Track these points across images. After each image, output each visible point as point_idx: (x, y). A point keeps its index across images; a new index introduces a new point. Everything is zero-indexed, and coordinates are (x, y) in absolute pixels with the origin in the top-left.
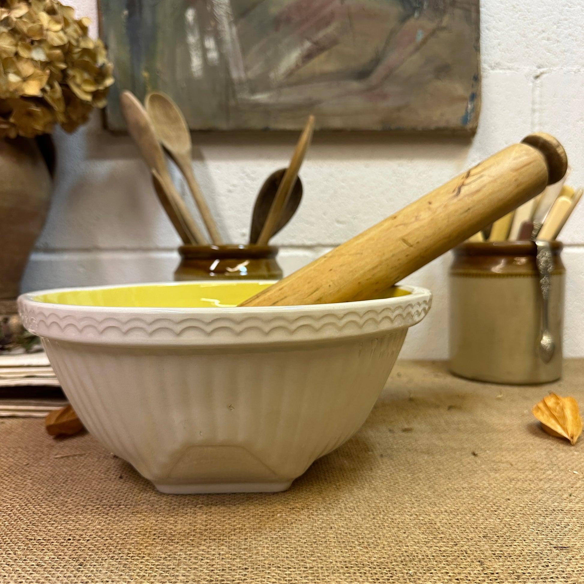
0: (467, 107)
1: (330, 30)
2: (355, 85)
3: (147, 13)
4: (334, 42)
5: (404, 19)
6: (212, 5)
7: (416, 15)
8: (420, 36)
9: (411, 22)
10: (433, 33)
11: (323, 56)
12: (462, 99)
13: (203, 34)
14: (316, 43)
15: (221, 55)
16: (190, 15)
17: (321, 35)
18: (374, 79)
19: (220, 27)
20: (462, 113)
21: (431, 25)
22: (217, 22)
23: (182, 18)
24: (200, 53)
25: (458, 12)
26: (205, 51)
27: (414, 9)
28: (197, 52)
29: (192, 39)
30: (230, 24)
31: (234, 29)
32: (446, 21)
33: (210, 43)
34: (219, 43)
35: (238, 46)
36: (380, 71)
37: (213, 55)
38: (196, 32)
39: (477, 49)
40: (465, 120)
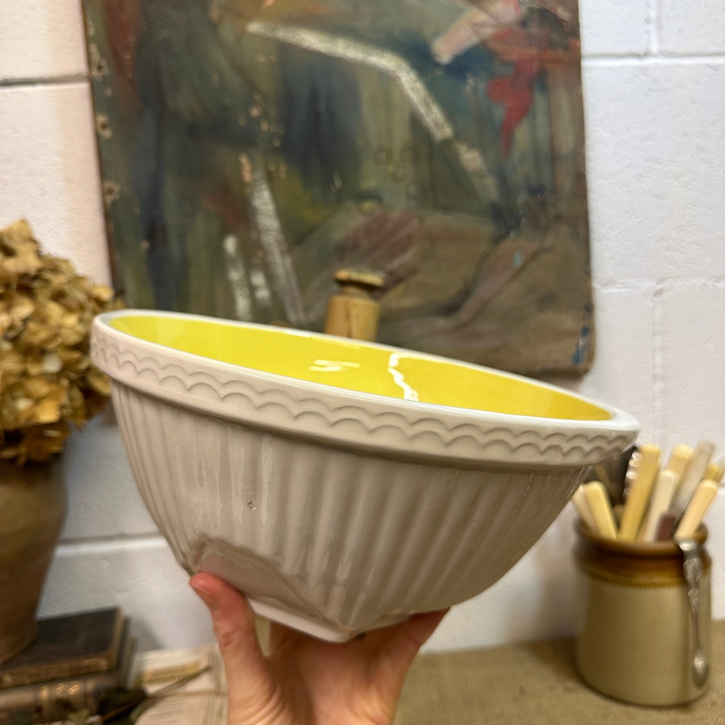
0: (578, 343)
1: (408, 257)
2: (441, 323)
3: (174, 244)
4: (414, 271)
5: (498, 240)
6: (259, 232)
7: (512, 234)
8: (518, 260)
9: (507, 245)
10: (534, 256)
11: (399, 290)
12: (572, 334)
13: (249, 268)
14: (391, 274)
15: (274, 294)
16: (230, 244)
17: (396, 264)
18: (464, 315)
19: (270, 259)
20: (573, 350)
21: (531, 247)
22: (266, 253)
23: (219, 249)
24: (246, 291)
25: (564, 229)
26: (252, 289)
27: (509, 228)
28: (242, 292)
29: (235, 275)
30: (283, 254)
31: (288, 261)
32: (549, 240)
33: (258, 279)
34: (270, 279)
35: (294, 282)
36: (471, 305)
37: (263, 294)
38: (240, 264)
39: (587, 272)
40: (577, 359)
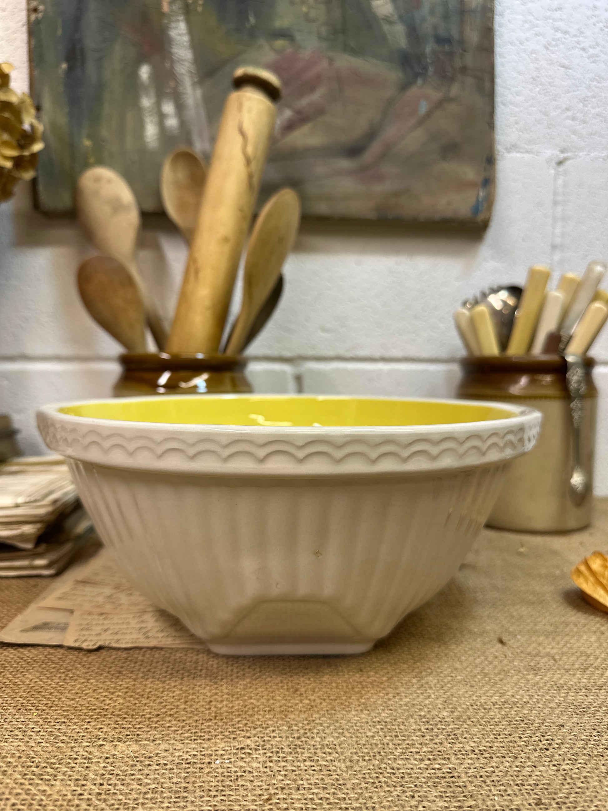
0: (478, 194)
1: (316, 97)
2: (345, 164)
3: (91, 69)
4: (320, 111)
5: (405, 86)
6: (172, 61)
7: (419, 82)
8: (423, 108)
9: (414, 91)
10: (439, 105)
11: (306, 129)
12: (472, 185)
13: (160, 96)
14: (298, 112)
15: (183, 123)
16: (145, 72)
17: (304, 102)
18: (368, 156)
19: (181, 89)
20: (472, 201)
21: (437, 95)
22: (178, 83)
23: (134, 75)
24: (155, 119)
25: (470, 81)
26: (162, 117)
27: (417, 75)
28: (152, 118)
29: (146, 102)
30: (194, 84)
31: (199, 93)
32: (455, 90)
33: (168, 108)
34: (180, 107)
35: (203, 112)
36: (375, 148)
37: (172, 122)
38: (152, 92)
39: (491, 125)
40: (476, 210)
